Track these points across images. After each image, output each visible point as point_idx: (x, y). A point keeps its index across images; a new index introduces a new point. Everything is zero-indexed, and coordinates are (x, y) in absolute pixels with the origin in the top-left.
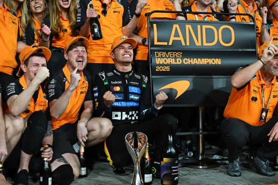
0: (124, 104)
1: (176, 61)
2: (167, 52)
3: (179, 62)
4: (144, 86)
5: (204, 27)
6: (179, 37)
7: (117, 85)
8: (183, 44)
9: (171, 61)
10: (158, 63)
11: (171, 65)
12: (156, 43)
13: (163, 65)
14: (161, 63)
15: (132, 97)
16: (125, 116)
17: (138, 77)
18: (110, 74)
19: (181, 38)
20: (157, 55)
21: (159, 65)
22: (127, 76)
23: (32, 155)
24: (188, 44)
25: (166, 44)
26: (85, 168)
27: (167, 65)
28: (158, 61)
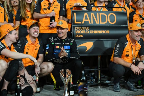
1: (86, 32)
2: (81, 27)
3: (88, 32)
5: (101, 14)
7: (58, 45)
8: (90, 23)
9: (83, 32)
10: (76, 33)
11: (84, 35)
12: (76, 22)
13: (79, 34)
17: (69, 40)
18: (55, 39)
19: (89, 20)
20: (76, 29)
21: (77, 34)
23: (9, 82)
24: (92, 23)
25: (81, 23)
26: (39, 88)
27: (81, 34)
28: (77, 32)
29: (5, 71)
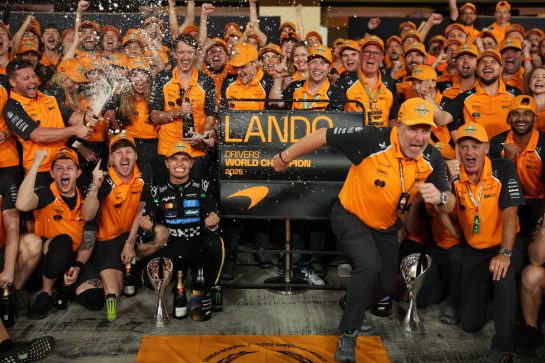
0: (178, 221)
1: (251, 163)
2: (241, 150)
3: (255, 163)
4: (203, 195)
5: (293, 118)
6: (258, 131)
7: (170, 201)
8: (264, 140)
9: (244, 162)
10: (227, 164)
11: (244, 168)
12: (227, 139)
13: (234, 167)
14: (232, 165)
15: (189, 212)
16: (181, 233)
17: (196, 185)
18: (163, 189)
19: (261, 134)
20: (228, 154)
21: (230, 167)
22: (181, 189)
24: (270, 140)
25: (240, 140)
26: (133, 287)
27: (239, 168)
28: (229, 162)
29: (37, 258)
